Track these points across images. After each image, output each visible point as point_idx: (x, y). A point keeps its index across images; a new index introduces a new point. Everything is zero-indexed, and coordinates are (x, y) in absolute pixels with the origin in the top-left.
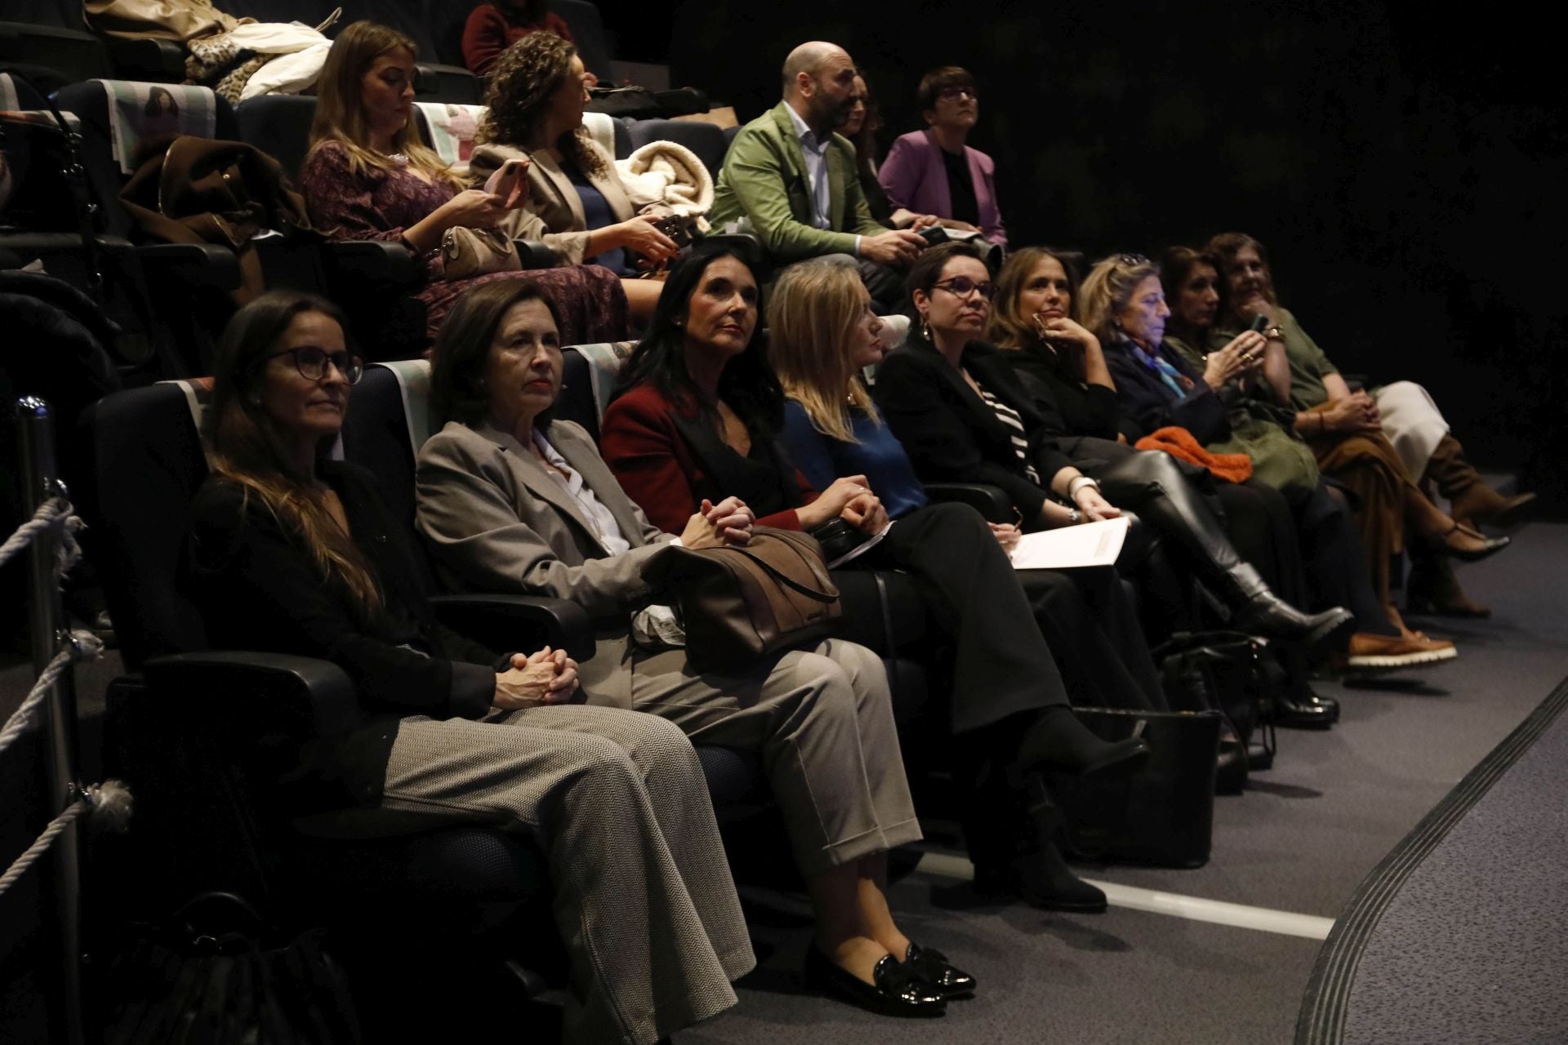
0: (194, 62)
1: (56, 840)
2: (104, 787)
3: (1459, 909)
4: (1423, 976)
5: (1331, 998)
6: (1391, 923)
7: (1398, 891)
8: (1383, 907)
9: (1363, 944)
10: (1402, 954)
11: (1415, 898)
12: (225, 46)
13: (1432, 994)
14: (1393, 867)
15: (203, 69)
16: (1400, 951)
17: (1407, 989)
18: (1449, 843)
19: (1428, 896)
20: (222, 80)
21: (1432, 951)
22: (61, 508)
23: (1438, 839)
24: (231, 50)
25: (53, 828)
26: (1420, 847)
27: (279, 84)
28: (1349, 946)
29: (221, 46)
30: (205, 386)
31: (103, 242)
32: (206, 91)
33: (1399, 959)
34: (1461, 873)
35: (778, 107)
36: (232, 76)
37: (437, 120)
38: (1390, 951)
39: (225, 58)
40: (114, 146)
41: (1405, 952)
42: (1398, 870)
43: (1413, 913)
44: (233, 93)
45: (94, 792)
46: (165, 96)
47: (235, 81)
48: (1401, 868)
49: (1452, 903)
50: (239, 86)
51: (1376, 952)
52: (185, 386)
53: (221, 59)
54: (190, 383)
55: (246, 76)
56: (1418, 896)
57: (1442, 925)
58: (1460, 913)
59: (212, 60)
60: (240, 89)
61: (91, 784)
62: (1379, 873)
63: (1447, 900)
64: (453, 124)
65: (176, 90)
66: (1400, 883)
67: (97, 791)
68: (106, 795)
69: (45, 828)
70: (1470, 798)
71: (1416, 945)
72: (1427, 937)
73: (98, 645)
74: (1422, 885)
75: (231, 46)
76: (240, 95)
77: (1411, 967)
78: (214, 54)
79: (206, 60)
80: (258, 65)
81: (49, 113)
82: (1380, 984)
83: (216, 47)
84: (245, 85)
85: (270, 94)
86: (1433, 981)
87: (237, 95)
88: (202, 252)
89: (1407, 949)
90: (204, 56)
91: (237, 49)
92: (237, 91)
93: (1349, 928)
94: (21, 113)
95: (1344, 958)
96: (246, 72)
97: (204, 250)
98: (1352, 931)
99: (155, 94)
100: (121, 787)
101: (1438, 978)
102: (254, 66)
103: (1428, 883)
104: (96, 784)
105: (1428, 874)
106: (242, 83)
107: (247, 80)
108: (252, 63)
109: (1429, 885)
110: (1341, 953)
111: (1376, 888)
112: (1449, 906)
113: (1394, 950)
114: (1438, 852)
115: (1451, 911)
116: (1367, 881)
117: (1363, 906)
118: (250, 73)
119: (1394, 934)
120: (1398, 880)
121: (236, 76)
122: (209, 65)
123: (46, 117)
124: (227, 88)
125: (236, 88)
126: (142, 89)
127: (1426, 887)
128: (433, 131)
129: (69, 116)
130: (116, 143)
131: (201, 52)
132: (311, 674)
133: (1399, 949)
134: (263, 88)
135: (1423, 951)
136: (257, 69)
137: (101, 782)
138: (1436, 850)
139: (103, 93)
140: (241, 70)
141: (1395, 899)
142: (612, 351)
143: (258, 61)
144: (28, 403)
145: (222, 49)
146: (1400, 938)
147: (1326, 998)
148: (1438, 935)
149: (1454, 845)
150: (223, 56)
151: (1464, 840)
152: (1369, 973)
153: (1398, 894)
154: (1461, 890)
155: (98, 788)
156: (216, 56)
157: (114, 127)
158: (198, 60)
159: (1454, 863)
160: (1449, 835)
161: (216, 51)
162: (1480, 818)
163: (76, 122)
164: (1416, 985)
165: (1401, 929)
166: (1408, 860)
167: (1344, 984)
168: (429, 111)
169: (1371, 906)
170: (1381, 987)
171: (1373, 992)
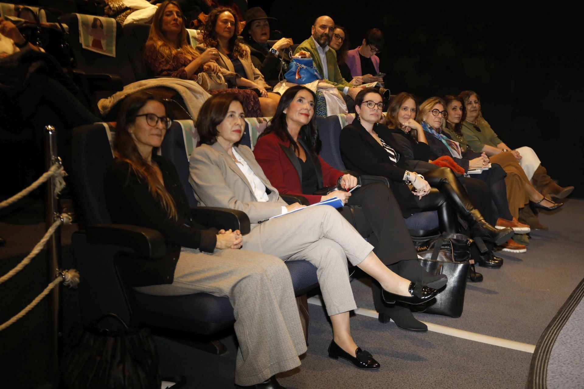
0: (108, 8)
1: (52, 291)
2: (69, 271)
3: (581, 347)
4: (573, 374)
5: (539, 381)
6: (556, 352)
7: (556, 338)
8: (552, 345)
9: (547, 359)
10: (563, 365)
11: (563, 342)
12: (121, 5)
13: (578, 382)
14: (552, 329)
15: (112, 12)
16: (562, 363)
17: (568, 379)
18: (571, 320)
19: (568, 341)
20: (118, 16)
21: (574, 364)
22: (59, 168)
23: (567, 318)
24: (122, 7)
25: (51, 286)
26: (561, 321)
27: (138, 19)
28: (542, 360)
29: (119, 5)
30: (113, 126)
31: (75, 71)
32: (113, 20)
33: (562, 366)
34: (578, 333)
35: (310, 39)
36: (121, 15)
37: (193, 35)
38: (558, 363)
39: (120, 9)
40: (80, 37)
41: (564, 364)
42: (554, 330)
43: (564, 348)
44: (122, 21)
45: (66, 273)
46: (98, 21)
47: (122, 17)
48: (556, 329)
49: (578, 344)
50: (124, 19)
51: (553, 363)
52: (105, 125)
53: (119, 9)
54: (107, 124)
55: (126, 15)
56: (564, 341)
57: (576, 354)
58: (582, 349)
59: (115, 9)
60: (124, 20)
61: (65, 270)
62: (548, 331)
63: (576, 343)
64: (198, 37)
65: (102, 19)
66: (556, 335)
67: (67, 273)
68: (70, 276)
69: (47, 286)
70: (575, 303)
71: (568, 361)
72: (571, 358)
73: (70, 219)
74: (565, 336)
75: (123, 5)
76: (124, 22)
77: (568, 370)
78: (116, 7)
79: (113, 9)
80: (130, 12)
81: (57, 24)
82: (557, 377)
83: (117, 4)
84: (126, 18)
85: (135, 22)
86: (578, 377)
87: (123, 22)
88: (110, 77)
89: (565, 363)
90: (113, 7)
91: (125, 6)
92: (123, 21)
93: (541, 352)
94: (48, 24)
95: (541, 365)
96: (126, 14)
97: (111, 76)
98: (542, 354)
99: (95, 20)
100: (76, 272)
101: (579, 375)
102: (129, 12)
103: (567, 336)
104: (67, 270)
105: (566, 332)
106: (124, 18)
107: (126, 17)
108: (129, 11)
109: (567, 337)
110: (539, 363)
111: (547, 337)
112: (577, 346)
113: (560, 363)
114: (569, 324)
115: (578, 348)
116: (544, 334)
117: (544, 344)
118: (128, 14)
119: (558, 356)
120: (555, 334)
121: (123, 15)
122: (114, 11)
123: (56, 26)
124: (119, 19)
125: (122, 19)
126: (91, 17)
127: (566, 338)
128: (191, 40)
129: (65, 26)
130: (81, 36)
131: (112, 6)
132: (148, 234)
133: (561, 362)
134: (132, 20)
135: (571, 364)
136: (130, 13)
137: (69, 269)
138: (567, 323)
139: (76, 18)
140: (125, 13)
141: (556, 342)
142: (257, 120)
143: (131, 11)
144: (48, 128)
145: (119, 6)
146: (561, 358)
147: (537, 381)
148: (575, 358)
149: (573, 321)
150: (119, 8)
151: (577, 319)
152: (552, 372)
153: (557, 340)
154: (580, 339)
155: (67, 272)
156: (117, 8)
157: (80, 31)
158: (110, 8)
159: (575, 328)
160: (570, 317)
161: (117, 6)
162: (580, 311)
163: (67, 28)
164: (571, 378)
165: (561, 354)
166: (557, 326)
167: (543, 376)
168: (190, 32)
169: (547, 344)
170: (558, 378)
171: (555, 380)
